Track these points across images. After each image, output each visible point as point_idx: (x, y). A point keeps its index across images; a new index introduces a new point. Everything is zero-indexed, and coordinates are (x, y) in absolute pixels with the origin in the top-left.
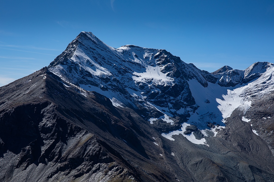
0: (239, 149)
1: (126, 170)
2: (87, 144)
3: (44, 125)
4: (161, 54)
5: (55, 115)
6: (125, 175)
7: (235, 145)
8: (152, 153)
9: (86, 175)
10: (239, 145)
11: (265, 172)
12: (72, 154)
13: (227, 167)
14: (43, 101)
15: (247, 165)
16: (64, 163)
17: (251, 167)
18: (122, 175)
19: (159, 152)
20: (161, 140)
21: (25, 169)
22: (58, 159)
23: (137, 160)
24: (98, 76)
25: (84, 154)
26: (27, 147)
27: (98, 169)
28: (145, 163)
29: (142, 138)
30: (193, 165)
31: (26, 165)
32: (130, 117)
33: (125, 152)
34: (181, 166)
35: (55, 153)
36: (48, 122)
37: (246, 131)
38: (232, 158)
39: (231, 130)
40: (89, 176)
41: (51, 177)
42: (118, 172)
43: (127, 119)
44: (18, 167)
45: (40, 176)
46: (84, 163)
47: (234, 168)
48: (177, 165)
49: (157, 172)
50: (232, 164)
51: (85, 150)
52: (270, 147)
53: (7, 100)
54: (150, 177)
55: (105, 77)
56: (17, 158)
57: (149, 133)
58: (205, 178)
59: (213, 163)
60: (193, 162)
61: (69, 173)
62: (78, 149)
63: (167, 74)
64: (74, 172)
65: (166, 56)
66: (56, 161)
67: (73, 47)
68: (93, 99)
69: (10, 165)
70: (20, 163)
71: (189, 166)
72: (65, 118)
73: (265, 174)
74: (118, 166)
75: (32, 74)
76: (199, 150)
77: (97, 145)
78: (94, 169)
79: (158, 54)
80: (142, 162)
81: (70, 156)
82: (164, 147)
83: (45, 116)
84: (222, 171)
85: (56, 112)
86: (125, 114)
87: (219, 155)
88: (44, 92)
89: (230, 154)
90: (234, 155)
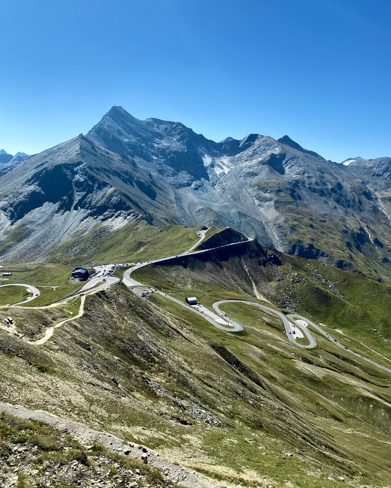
0: (232, 200)
1: (140, 216)
2: (111, 196)
3: (78, 180)
4: (177, 126)
5: (87, 172)
6: (140, 219)
7: (229, 197)
8: (166, 203)
9: (110, 220)
10: (232, 197)
11: (249, 217)
12: (100, 203)
13: (221, 213)
14: (77, 161)
15: (236, 211)
16: (94, 210)
17: (239, 213)
18: (137, 220)
19: (171, 202)
20: (174, 193)
21: (63, 214)
22: (88, 207)
23: (153, 208)
24: (125, 143)
25: (108, 203)
26: (64, 198)
27: (119, 215)
28: (159, 210)
29: (160, 191)
30: (196, 212)
31: (63, 211)
32: (150, 175)
33: (144, 202)
34: (188, 212)
35: (87, 202)
36: (81, 178)
37: (238, 187)
38: (226, 207)
39: (227, 186)
40: (113, 220)
41: (83, 220)
42: (135, 217)
43: (148, 177)
44: (56, 212)
45: (74, 220)
46: (109, 210)
47: (226, 214)
48: (185, 212)
49: (168, 217)
50: (225, 211)
51: (110, 200)
52: (254, 199)
53: (49, 160)
54: (162, 220)
55: (132, 144)
56: (56, 206)
57: (164, 187)
58: (205, 221)
59: (212, 210)
60: (197, 209)
61: (97, 218)
62: (104, 200)
63: (181, 142)
64: (101, 217)
65: (181, 128)
66: (87, 209)
67: (106, 119)
68: (120, 160)
69: (51, 211)
70: (59, 209)
71: (194, 212)
72: (95, 175)
73: (249, 218)
74: (134, 212)
75: (71, 140)
76: (202, 201)
77: (119, 197)
78: (116, 214)
79: (174, 126)
80: (157, 210)
81: (98, 205)
82: (176, 198)
83: (79, 173)
84: (217, 216)
85: (87, 170)
86: (146, 173)
87: (216, 204)
88: (78, 154)
89: (225, 204)
90: (228, 205)
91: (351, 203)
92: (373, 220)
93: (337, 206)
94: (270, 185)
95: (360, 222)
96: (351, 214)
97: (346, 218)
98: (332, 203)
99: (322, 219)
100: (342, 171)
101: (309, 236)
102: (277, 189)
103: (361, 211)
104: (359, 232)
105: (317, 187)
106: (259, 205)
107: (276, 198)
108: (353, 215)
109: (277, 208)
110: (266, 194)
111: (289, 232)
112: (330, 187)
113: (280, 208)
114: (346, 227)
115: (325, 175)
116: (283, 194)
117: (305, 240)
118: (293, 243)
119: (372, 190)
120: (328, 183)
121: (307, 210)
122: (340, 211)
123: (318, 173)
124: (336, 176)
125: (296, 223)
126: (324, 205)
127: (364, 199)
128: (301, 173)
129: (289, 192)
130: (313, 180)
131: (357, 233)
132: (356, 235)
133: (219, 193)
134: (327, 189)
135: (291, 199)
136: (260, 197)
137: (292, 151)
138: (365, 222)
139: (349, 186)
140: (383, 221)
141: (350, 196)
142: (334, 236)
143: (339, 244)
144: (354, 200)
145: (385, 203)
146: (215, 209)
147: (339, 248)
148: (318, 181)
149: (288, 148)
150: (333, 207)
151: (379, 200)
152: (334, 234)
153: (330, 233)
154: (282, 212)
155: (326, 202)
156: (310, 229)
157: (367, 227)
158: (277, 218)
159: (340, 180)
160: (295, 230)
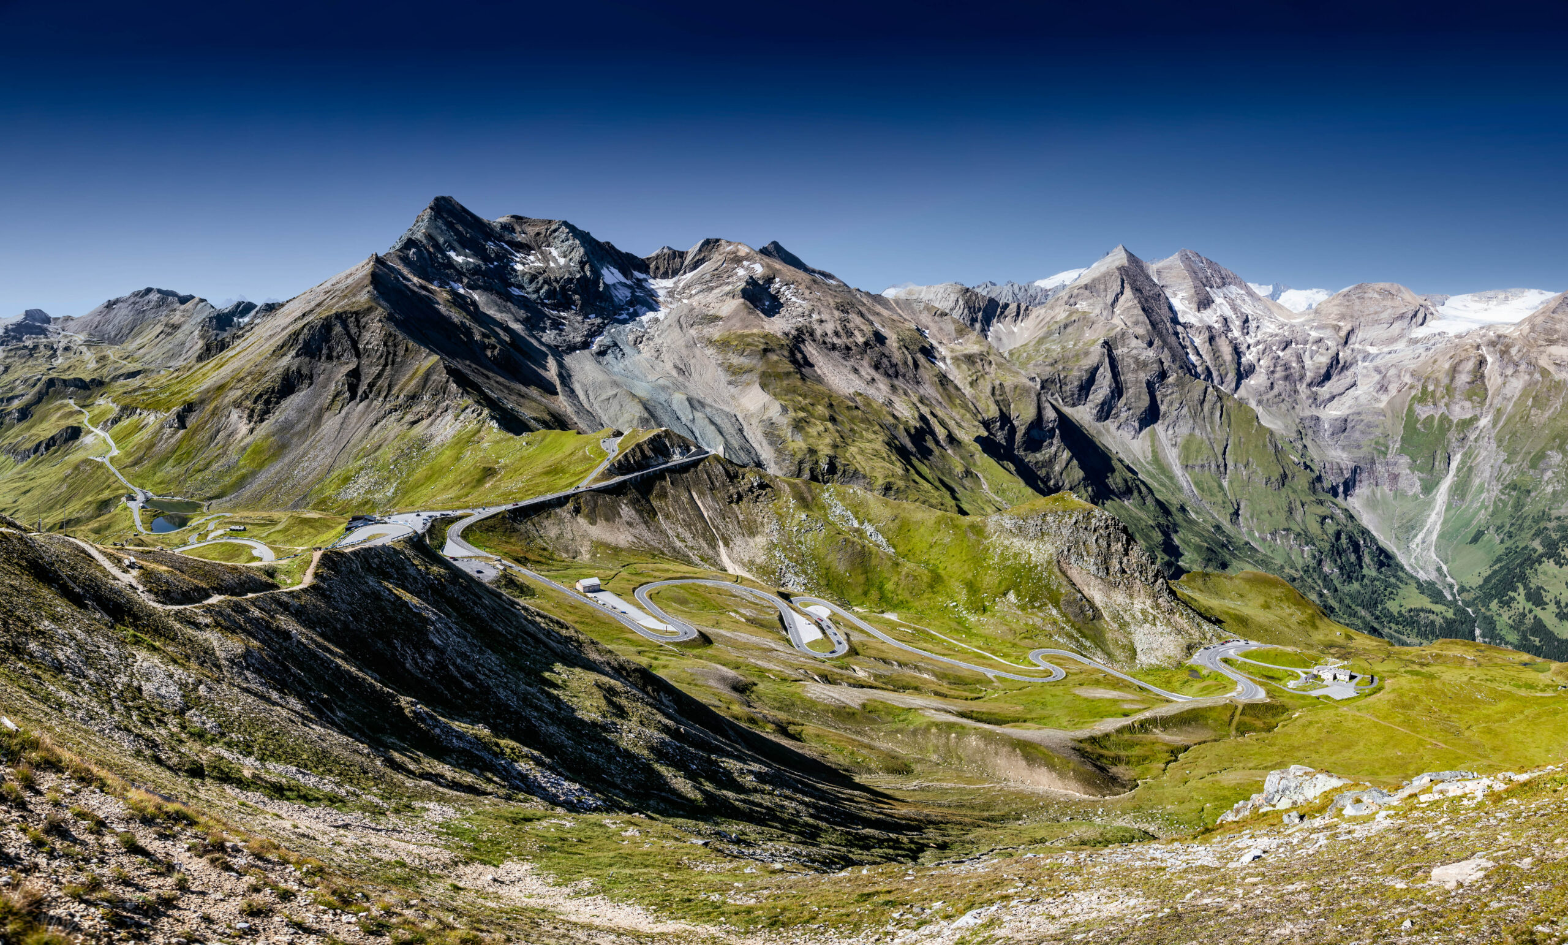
0: (674, 373)
2: (429, 373)
7: (669, 366)
9: (426, 423)
10: (676, 367)
11: (711, 406)
12: (406, 389)
13: (655, 401)
14: (366, 307)
15: (685, 397)
17: (690, 400)
20: (556, 365)
21: (339, 413)
22: (386, 396)
23: (514, 397)
25: (424, 387)
27: (445, 412)
28: (527, 401)
30: (602, 402)
32: (507, 329)
33: (492, 385)
34: (585, 403)
35: (382, 387)
37: (686, 346)
38: (664, 388)
40: (432, 423)
41: (375, 425)
43: (503, 332)
44: (327, 410)
45: (359, 424)
46: (424, 403)
47: (665, 404)
48: (580, 402)
49: (544, 415)
50: (662, 397)
51: (427, 381)
52: (719, 369)
54: (533, 423)
58: (621, 421)
59: (634, 396)
60: (604, 396)
61: (402, 418)
62: (415, 381)
64: (409, 417)
66: (384, 400)
69: (317, 406)
70: (332, 403)
71: (597, 403)
73: (710, 410)
76: (615, 378)
77: (443, 374)
80: (522, 400)
81: (405, 392)
82: (560, 376)
83: (368, 329)
84: (646, 409)
85: (385, 322)
87: (644, 384)
88: (368, 292)
89: (661, 382)
90: (667, 383)
91: (902, 370)
92: (940, 400)
93: (877, 376)
94: (749, 340)
95: (919, 405)
96: (901, 391)
97: (893, 398)
98: (867, 371)
99: (851, 404)
100: (879, 309)
101: (828, 440)
102: (762, 347)
103: (918, 383)
104: (918, 425)
105: (836, 341)
106: (730, 383)
107: (761, 366)
108: (906, 393)
109: (763, 386)
110: (742, 359)
111: (789, 434)
112: (860, 340)
113: (771, 387)
114: (894, 416)
115: (850, 316)
116: (774, 357)
117: (821, 447)
118: (799, 456)
119: (935, 344)
120: (856, 332)
121: (821, 387)
122: (883, 385)
123: (837, 313)
124: (871, 318)
125: (802, 414)
126: (853, 376)
127: (921, 359)
128: (807, 313)
129: (786, 353)
130: (829, 327)
131: (915, 428)
132: (913, 431)
133: (647, 360)
134: (857, 345)
135: (790, 368)
136: (731, 366)
137: (788, 271)
138: (927, 405)
139: (895, 336)
140: (958, 401)
141: (897, 357)
142: (874, 436)
143: (884, 450)
144: (906, 363)
145: (958, 366)
146: (642, 394)
147: (884, 459)
148: (839, 329)
149: (778, 265)
150: (869, 378)
151: (948, 361)
152: (875, 432)
153: (867, 430)
154: (775, 395)
155: (856, 371)
156: (829, 425)
157: (932, 413)
158: (765, 407)
159: (879, 327)
160: (803, 428)
